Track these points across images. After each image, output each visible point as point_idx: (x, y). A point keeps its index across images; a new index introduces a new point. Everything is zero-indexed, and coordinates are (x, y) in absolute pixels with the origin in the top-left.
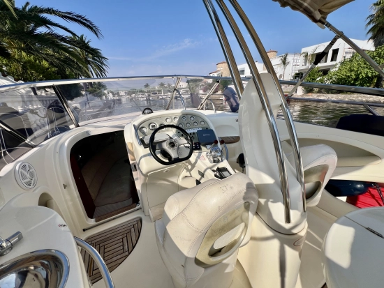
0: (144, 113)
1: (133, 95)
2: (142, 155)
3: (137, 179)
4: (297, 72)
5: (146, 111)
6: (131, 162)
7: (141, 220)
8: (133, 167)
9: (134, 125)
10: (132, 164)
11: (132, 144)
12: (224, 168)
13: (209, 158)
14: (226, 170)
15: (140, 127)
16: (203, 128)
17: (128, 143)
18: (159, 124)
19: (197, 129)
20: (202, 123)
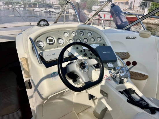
0: (39, 25)
1: (10, 6)
2: (43, 75)
3: (32, 97)
5: (42, 23)
6: (25, 79)
8: (27, 84)
9: (30, 39)
10: (26, 81)
11: (26, 59)
12: (130, 89)
13: (114, 78)
14: (134, 92)
15: (36, 41)
16: (100, 44)
17: (21, 58)
18: (57, 38)
19: (95, 45)
20: (99, 39)
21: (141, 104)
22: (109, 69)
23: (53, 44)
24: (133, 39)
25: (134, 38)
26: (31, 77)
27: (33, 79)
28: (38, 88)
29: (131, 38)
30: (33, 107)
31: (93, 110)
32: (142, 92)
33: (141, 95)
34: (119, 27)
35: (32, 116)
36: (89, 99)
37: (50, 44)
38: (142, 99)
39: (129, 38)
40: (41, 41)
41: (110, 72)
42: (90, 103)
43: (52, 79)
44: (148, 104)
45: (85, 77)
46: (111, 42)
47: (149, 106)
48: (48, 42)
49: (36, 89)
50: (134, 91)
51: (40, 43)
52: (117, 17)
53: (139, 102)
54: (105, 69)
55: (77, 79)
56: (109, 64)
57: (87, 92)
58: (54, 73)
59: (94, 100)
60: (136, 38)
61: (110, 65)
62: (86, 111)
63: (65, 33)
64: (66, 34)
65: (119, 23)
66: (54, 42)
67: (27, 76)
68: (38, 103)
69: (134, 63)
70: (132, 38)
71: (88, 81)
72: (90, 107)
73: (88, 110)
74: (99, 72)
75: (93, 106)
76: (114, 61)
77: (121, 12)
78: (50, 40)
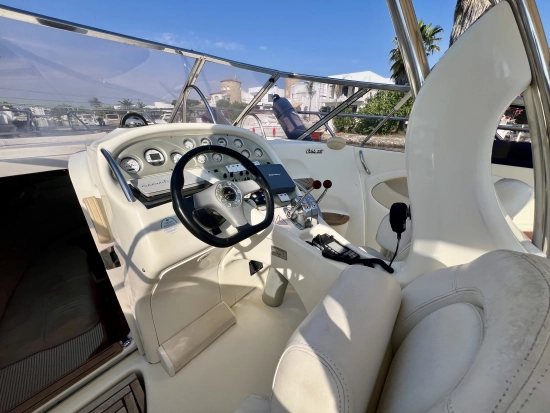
0: (123, 124)
2: (143, 225)
3: (122, 285)
4: (324, 105)
5: (131, 121)
6: (101, 247)
7: (140, 378)
8: (106, 260)
9: (103, 151)
10: (105, 251)
11: (99, 202)
12: (325, 235)
13: (294, 220)
14: (331, 239)
15: (120, 156)
16: (260, 161)
17: (84, 200)
18: (170, 151)
20: (258, 153)
21: (347, 257)
22: (283, 204)
23: (161, 163)
24: (317, 153)
25: (320, 152)
26: (114, 240)
27: (120, 244)
28: (133, 260)
29: (314, 152)
30: (129, 307)
31: (261, 293)
32: (346, 238)
33: (345, 242)
34: (292, 136)
35: (129, 330)
36: (252, 274)
37: (153, 164)
38: (346, 248)
39: (311, 152)
40: (130, 158)
41: (285, 210)
42: (254, 281)
43: (162, 232)
44: (358, 256)
45: (236, 217)
46: (282, 160)
47: (362, 258)
48: (149, 159)
49: (130, 264)
50: (332, 237)
51: (130, 162)
52: (286, 119)
53: (342, 254)
54: (276, 206)
55: (221, 228)
56: (281, 196)
57: (245, 258)
58: (167, 219)
59: (260, 275)
60: (322, 151)
61: (284, 197)
62: (247, 298)
63: (185, 141)
64: (188, 143)
65: (291, 129)
66: (162, 159)
67: (104, 239)
68: (139, 295)
69: (328, 184)
71: (244, 223)
72: (254, 289)
73: (251, 295)
74: (265, 213)
75: (260, 286)
76: (290, 190)
77: (292, 109)
78: (154, 157)
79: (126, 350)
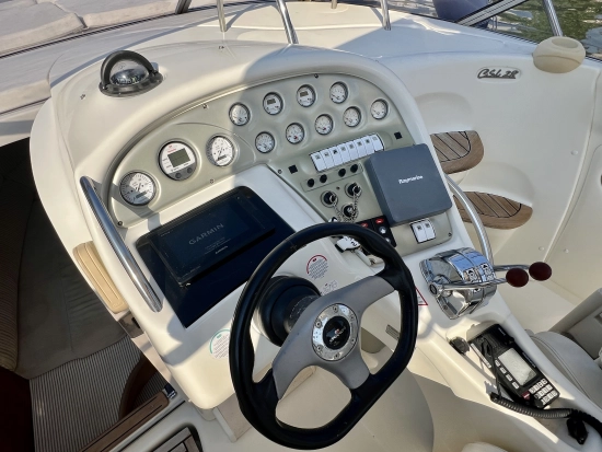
0: (109, 84)
13: (441, 297)
15: (115, 181)
17: (76, 250)
19: (363, 140)
20: (379, 109)
23: (190, 170)
24: (504, 77)
25: (511, 75)
29: (497, 76)
37: (177, 177)
38: (535, 370)
39: (489, 74)
40: (135, 173)
44: (557, 396)
48: (169, 168)
51: (135, 182)
53: (526, 387)
56: (419, 228)
58: (218, 336)
60: (516, 76)
61: (425, 232)
63: (232, 108)
66: (192, 161)
70: (503, 73)
79: (173, 403)
